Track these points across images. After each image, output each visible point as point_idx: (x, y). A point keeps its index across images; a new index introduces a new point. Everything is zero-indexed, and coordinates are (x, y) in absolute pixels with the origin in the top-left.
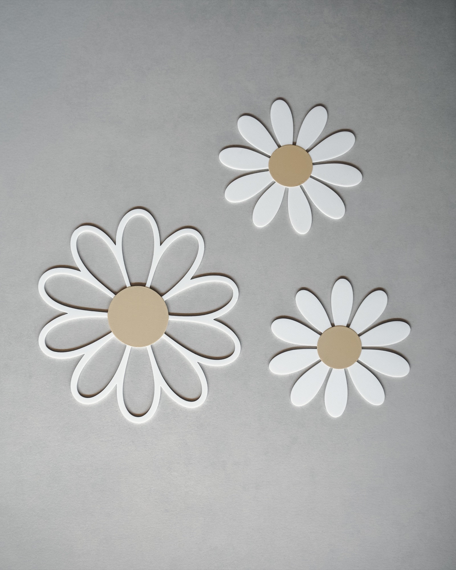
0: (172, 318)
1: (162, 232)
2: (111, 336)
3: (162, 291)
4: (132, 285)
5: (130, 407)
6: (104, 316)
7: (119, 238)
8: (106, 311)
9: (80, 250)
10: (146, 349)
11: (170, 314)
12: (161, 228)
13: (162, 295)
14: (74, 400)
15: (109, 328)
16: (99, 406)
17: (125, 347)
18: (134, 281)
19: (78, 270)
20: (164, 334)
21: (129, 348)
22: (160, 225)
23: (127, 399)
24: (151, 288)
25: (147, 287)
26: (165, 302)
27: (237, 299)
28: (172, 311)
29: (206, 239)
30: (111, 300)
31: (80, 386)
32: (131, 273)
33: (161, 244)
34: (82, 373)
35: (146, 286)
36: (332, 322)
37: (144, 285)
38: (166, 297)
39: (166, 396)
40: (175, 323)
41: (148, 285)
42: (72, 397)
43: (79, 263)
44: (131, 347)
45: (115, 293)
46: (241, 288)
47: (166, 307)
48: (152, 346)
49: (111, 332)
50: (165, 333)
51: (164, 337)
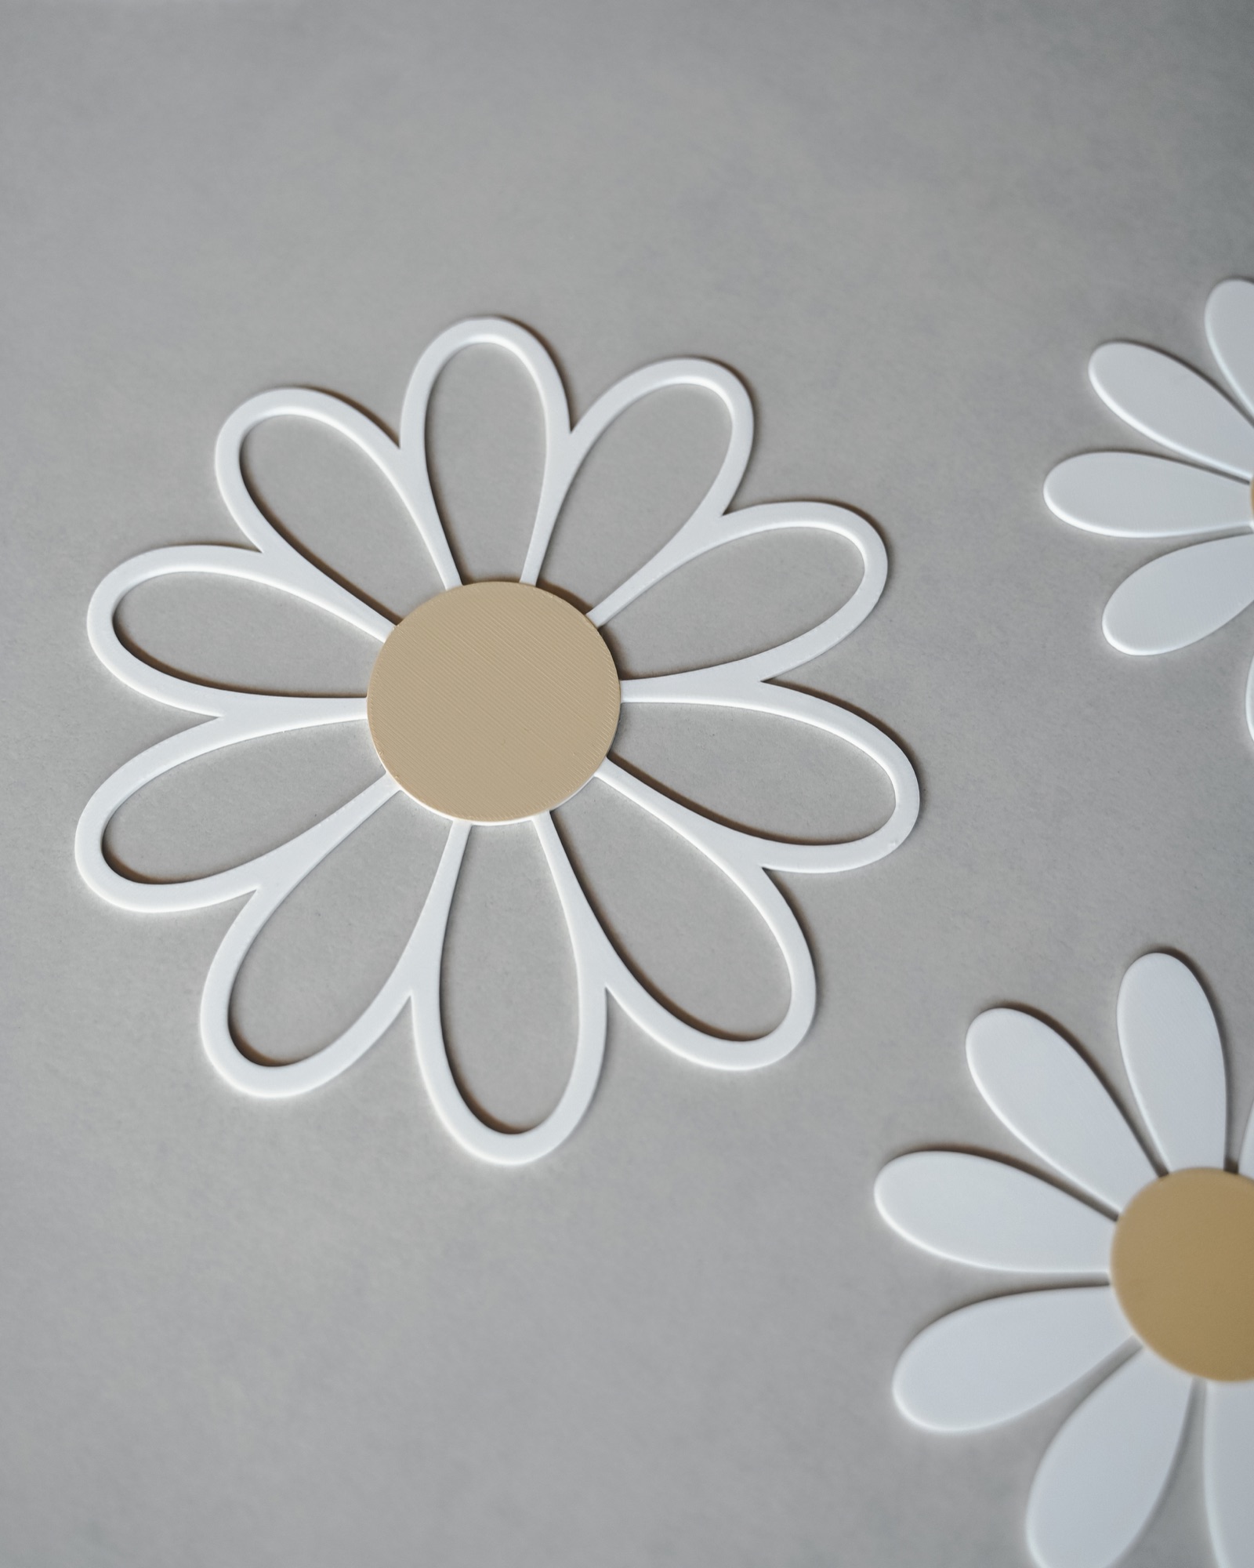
0: (610, 778)
1: (754, 478)
2: (356, 713)
3: (634, 664)
4: (541, 583)
5: (245, 1003)
6: (374, 629)
7: (594, 421)
8: (395, 619)
9: (446, 386)
10: (446, 829)
11: (612, 756)
12: (759, 467)
13: (623, 675)
14: (69, 857)
15: (366, 683)
16: (139, 931)
17: (379, 775)
18: (555, 577)
19: (394, 438)
20: (546, 815)
21: (388, 786)
22: (763, 454)
23: (254, 971)
24: (602, 630)
25: (591, 618)
26: (622, 706)
27: (894, 846)
28: (626, 752)
29: (898, 584)
30: (437, 591)
31: (122, 819)
32: (561, 548)
33: (727, 512)
34: (163, 778)
35: (589, 614)
36: (1235, 1156)
37: (584, 608)
38: (636, 694)
39: (407, 1047)
40: (612, 801)
41: (600, 614)
42: (69, 840)
43: (410, 425)
44: (400, 788)
45: (466, 580)
46: (931, 815)
47: (614, 723)
48: (472, 833)
49: (364, 696)
50: (552, 813)
51: (539, 825)
